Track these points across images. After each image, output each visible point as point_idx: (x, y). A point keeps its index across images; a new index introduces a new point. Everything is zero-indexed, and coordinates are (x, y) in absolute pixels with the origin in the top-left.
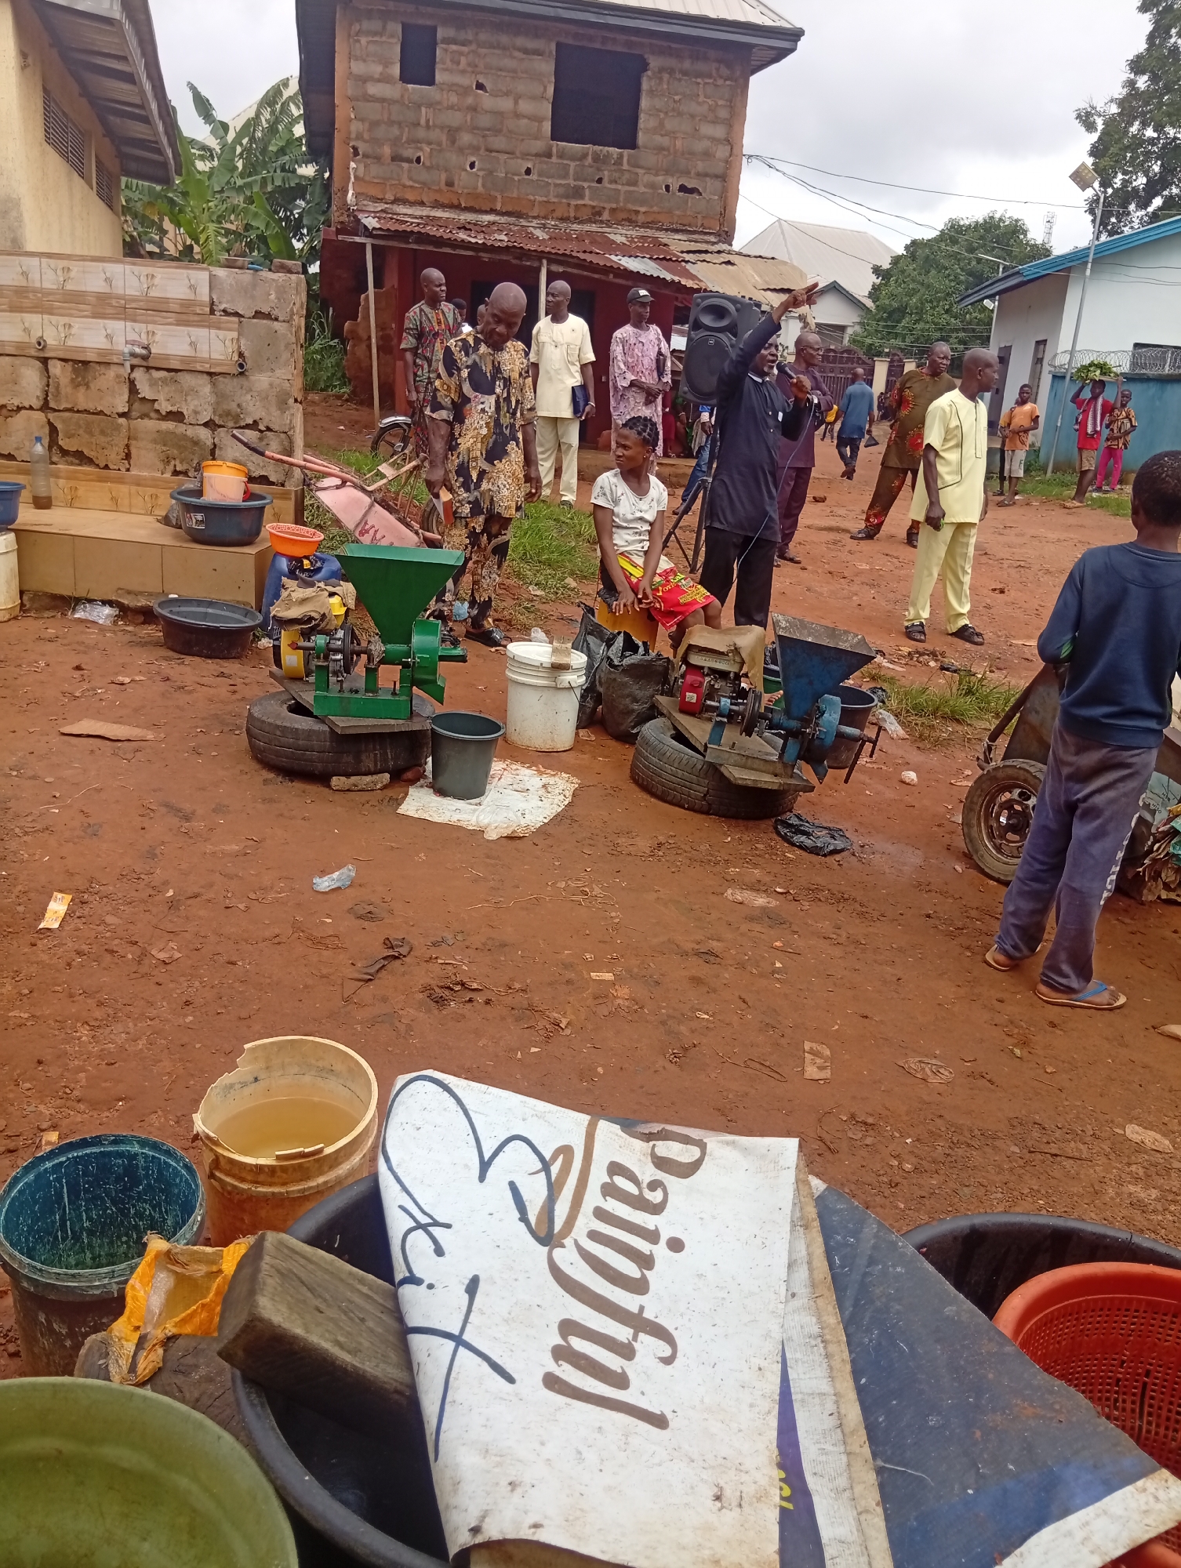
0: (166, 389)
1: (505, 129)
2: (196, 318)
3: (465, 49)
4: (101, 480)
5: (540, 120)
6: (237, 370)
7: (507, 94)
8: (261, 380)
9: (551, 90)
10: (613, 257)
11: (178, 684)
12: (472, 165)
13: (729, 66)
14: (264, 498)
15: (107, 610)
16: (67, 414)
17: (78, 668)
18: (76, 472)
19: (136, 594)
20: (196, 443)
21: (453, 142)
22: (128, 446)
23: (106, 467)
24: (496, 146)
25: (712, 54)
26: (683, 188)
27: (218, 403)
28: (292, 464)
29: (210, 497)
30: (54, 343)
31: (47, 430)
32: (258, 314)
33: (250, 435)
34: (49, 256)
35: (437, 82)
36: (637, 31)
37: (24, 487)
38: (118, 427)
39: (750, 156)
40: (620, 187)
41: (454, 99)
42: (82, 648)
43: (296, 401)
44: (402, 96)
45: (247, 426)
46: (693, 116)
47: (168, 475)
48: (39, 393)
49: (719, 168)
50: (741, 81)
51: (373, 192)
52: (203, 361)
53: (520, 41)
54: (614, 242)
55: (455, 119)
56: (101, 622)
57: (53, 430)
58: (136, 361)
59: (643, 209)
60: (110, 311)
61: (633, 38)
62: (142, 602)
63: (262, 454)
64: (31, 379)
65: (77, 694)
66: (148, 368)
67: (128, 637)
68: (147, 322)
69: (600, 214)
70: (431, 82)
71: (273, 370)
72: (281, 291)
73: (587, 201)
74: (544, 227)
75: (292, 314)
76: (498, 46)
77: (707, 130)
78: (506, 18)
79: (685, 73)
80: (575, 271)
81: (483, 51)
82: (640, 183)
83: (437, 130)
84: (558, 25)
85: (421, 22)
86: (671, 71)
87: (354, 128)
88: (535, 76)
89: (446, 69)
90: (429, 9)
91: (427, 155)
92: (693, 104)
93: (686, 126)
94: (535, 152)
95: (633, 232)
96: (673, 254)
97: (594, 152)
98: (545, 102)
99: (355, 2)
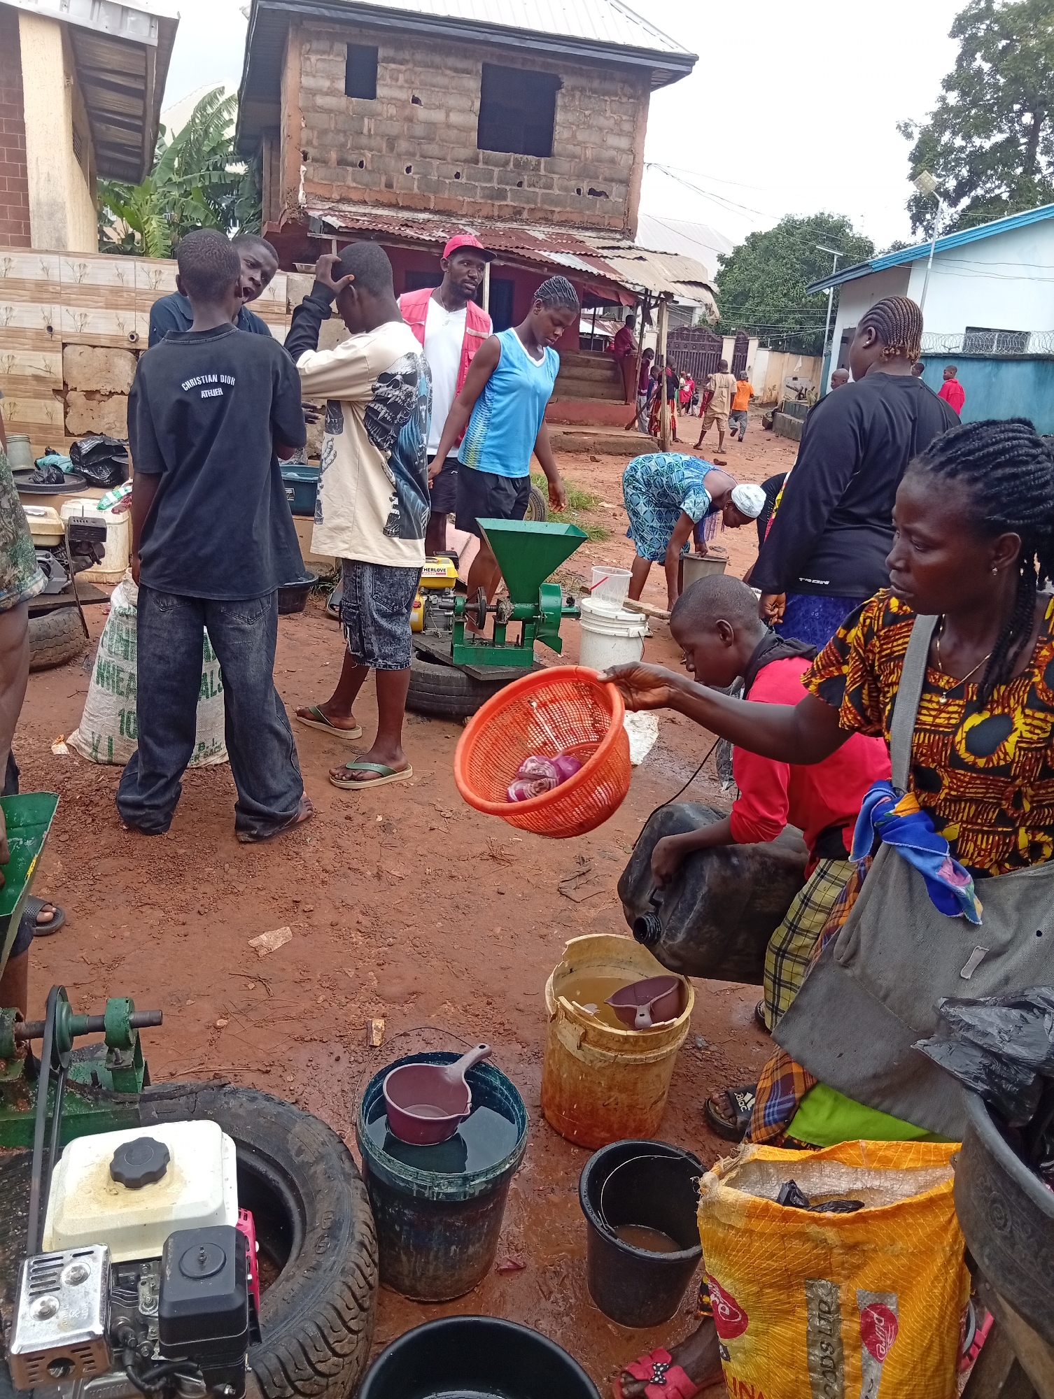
1: (437, 138)
2: (274, 316)
3: (403, 68)
5: (462, 129)
7: (439, 107)
9: (477, 104)
10: (542, 253)
12: (408, 170)
13: (632, 86)
21: (391, 148)
24: (430, 154)
25: (618, 74)
26: (592, 192)
35: (378, 96)
36: (554, 54)
39: (649, 164)
40: (537, 190)
41: (392, 110)
44: (347, 108)
46: (601, 129)
49: (624, 174)
50: (643, 99)
51: (320, 192)
53: (451, 61)
54: (537, 239)
55: (394, 128)
59: (557, 209)
61: (550, 60)
64: (123, 368)
69: (520, 213)
70: (372, 95)
73: (509, 202)
74: (472, 224)
76: (432, 65)
77: (613, 141)
78: (439, 41)
79: (594, 92)
80: (514, 265)
81: (418, 69)
82: (555, 186)
83: (378, 138)
84: (485, 48)
85: (364, 43)
86: (582, 90)
87: (305, 135)
88: (464, 92)
89: (386, 85)
90: (372, 32)
91: (369, 160)
92: (602, 119)
93: (595, 137)
94: (462, 157)
95: (550, 230)
96: (591, 250)
97: (516, 159)
98: (473, 115)
99: (306, 24)
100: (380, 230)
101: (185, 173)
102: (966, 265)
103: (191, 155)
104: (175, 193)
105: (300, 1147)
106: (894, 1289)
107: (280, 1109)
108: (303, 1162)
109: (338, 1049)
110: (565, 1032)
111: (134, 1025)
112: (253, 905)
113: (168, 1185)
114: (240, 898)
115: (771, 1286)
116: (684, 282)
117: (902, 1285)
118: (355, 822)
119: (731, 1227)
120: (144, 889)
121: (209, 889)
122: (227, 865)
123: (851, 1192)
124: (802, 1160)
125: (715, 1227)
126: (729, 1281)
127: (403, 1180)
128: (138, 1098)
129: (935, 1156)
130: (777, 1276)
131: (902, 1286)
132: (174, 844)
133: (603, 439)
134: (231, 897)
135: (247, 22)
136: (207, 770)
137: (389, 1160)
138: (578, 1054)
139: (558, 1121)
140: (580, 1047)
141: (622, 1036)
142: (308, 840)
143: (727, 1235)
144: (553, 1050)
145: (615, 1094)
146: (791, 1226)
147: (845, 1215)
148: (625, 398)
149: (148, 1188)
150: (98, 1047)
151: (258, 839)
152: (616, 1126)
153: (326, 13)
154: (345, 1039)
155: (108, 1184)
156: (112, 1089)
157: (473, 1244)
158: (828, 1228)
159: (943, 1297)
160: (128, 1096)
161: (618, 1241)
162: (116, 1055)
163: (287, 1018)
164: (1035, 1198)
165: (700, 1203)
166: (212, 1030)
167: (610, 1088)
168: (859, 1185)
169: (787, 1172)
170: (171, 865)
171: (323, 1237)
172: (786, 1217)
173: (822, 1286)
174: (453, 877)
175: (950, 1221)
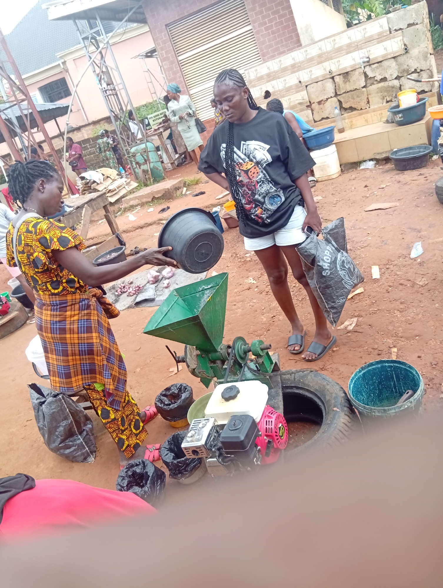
0: (378, 70)
2: (385, 38)
4: (360, 115)
6: (404, 51)
8: (414, 52)
11: (404, 182)
14: (424, 99)
15: (372, 163)
16: (344, 95)
17: (366, 186)
18: (351, 115)
19: (381, 153)
20: (393, 87)
22: (368, 98)
23: (361, 109)
27: (399, 68)
28: (433, 81)
29: (403, 106)
30: (335, 69)
31: (338, 103)
32: (409, 25)
33: (414, 76)
34: (327, 38)
37: (335, 127)
38: (363, 93)
42: (365, 179)
43: (431, 54)
45: (413, 73)
47: (385, 104)
48: (333, 91)
52: (390, 54)
56: (370, 168)
57: (340, 102)
58: (365, 64)
60: (352, 49)
62: (384, 156)
63: (420, 81)
64: (329, 86)
65: (368, 196)
66: (370, 65)
67: (381, 171)
68: (366, 48)
71: (419, 46)
72: (417, 12)
75: (423, 19)
111: (262, 349)
128: (269, 374)
149: (231, 401)
155: (221, 399)
160: (266, 374)
162: (256, 359)
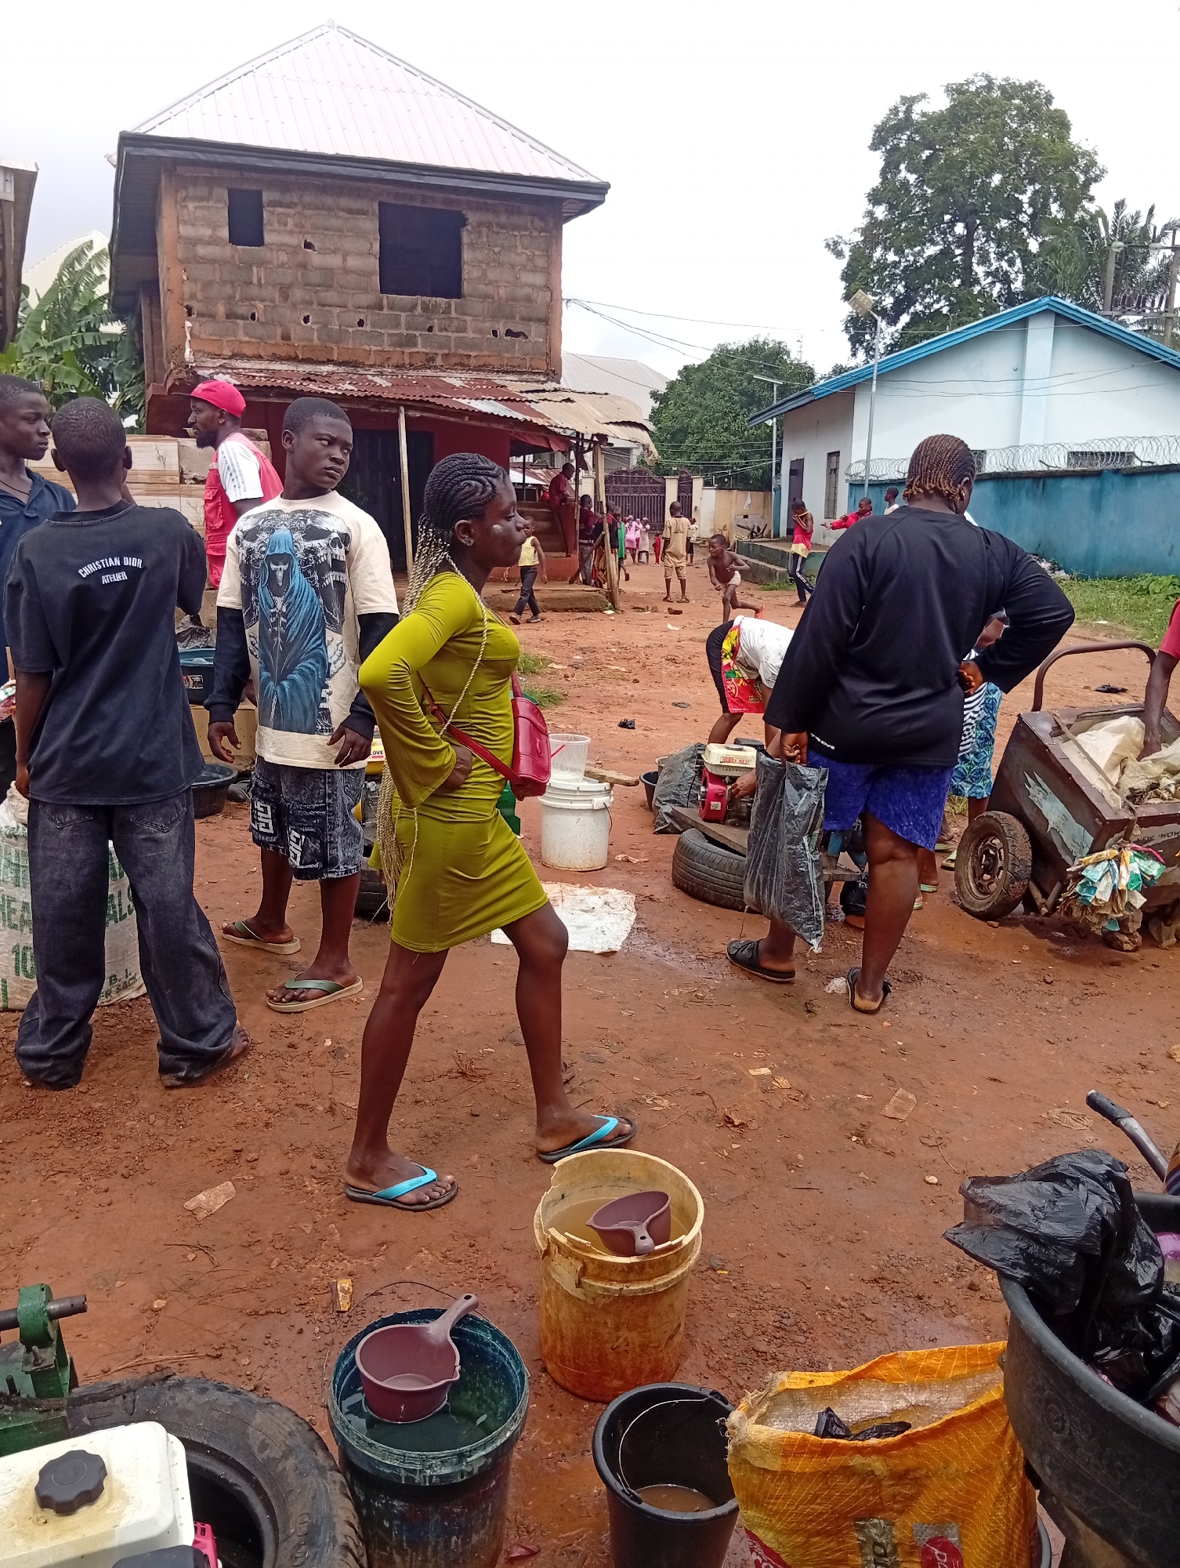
1: (335, 285)
2: (167, 487)
3: (291, 211)
5: (363, 273)
7: (334, 252)
9: (377, 246)
10: (460, 400)
12: (306, 320)
13: (542, 218)
21: (286, 298)
24: (328, 302)
25: (526, 208)
26: (509, 333)
35: (266, 242)
36: (456, 190)
39: (568, 301)
40: (450, 334)
41: (283, 257)
44: (233, 257)
46: (513, 266)
49: (541, 313)
50: (555, 232)
51: (210, 348)
53: (344, 202)
54: (453, 387)
55: (287, 276)
59: (473, 354)
61: (452, 196)
69: (433, 359)
70: (260, 242)
73: (420, 348)
74: (381, 374)
76: (323, 207)
77: (527, 278)
78: (329, 181)
79: (502, 227)
80: (431, 415)
81: (309, 212)
82: (469, 329)
83: (270, 288)
84: (380, 186)
85: (246, 187)
86: (489, 225)
87: (187, 288)
88: (361, 234)
89: (274, 231)
90: (254, 175)
91: (261, 311)
92: (513, 255)
93: (507, 276)
94: (366, 304)
95: (468, 376)
96: (514, 395)
97: (423, 303)
98: (373, 258)
99: (180, 170)
100: (280, 387)
101: (55, 336)
102: (912, 385)
103: (59, 315)
104: (45, 358)
105: (263, 1441)
106: (953, 1517)
107: (236, 1399)
108: (269, 1458)
109: (300, 1320)
110: (559, 1269)
111: (53, 1316)
112: (186, 1160)
113: (107, 1505)
114: (171, 1154)
115: (818, 1533)
116: (617, 423)
117: (961, 1514)
118: (300, 1050)
119: (766, 1471)
120: (56, 1155)
121: (131, 1147)
122: (152, 1117)
123: (895, 1412)
124: (838, 1383)
125: (749, 1474)
126: (771, 1534)
127: (389, 1466)
128: (65, 1402)
129: (982, 1359)
130: (824, 1521)
131: (963, 1514)
132: (87, 1098)
133: (546, 596)
134: (160, 1154)
135: (114, 170)
136: (121, 1007)
137: (371, 1445)
138: (577, 1293)
139: (562, 1373)
140: (579, 1284)
141: (626, 1264)
142: (246, 1076)
143: (762, 1482)
144: (549, 1292)
145: (624, 1333)
146: (834, 1460)
147: (890, 1439)
148: (565, 549)
149: (84, 1512)
150: (13, 1348)
151: (188, 1082)
152: (629, 1372)
153: (201, 156)
154: (307, 1308)
155: (35, 1512)
156: (33, 1395)
157: (477, 1532)
158: (874, 1457)
159: (1009, 1520)
160: (53, 1402)
161: (644, 1506)
162: (35, 1354)
163: (238, 1290)
164: (1091, 1391)
165: (729, 1447)
166: (148, 1314)
167: (617, 1328)
168: (901, 1404)
169: (823, 1399)
170: (85, 1124)
171: (299, 1545)
172: (826, 1451)
173: (875, 1526)
174: (417, 1102)
175: (1005, 1431)
